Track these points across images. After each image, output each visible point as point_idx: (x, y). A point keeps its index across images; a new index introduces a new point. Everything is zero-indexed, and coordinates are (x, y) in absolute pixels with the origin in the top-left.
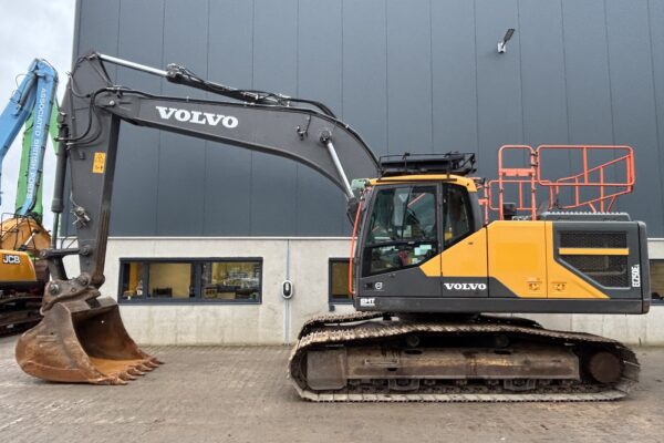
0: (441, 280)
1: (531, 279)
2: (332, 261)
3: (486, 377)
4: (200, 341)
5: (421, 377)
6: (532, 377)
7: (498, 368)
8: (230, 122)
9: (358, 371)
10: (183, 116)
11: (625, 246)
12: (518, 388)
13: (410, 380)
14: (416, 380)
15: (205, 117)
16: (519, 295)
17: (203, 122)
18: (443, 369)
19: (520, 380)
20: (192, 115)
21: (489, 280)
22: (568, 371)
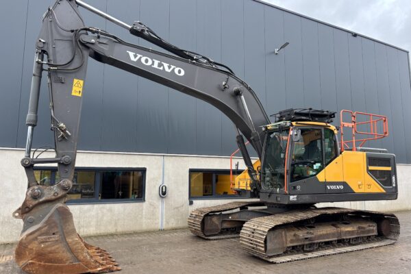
0: (326, 183)
1: (360, 183)
2: (192, 171)
3: (344, 238)
4: (98, 232)
5: (319, 241)
6: (362, 235)
7: (349, 232)
8: (180, 72)
9: (292, 241)
10: (147, 61)
11: (389, 166)
12: (356, 242)
13: (314, 244)
14: (317, 243)
15: (163, 65)
16: (355, 191)
17: (161, 68)
18: (327, 235)
19: (356, 238)
20: (153, 62)
21: (344, 184)
22: (373, 231)
